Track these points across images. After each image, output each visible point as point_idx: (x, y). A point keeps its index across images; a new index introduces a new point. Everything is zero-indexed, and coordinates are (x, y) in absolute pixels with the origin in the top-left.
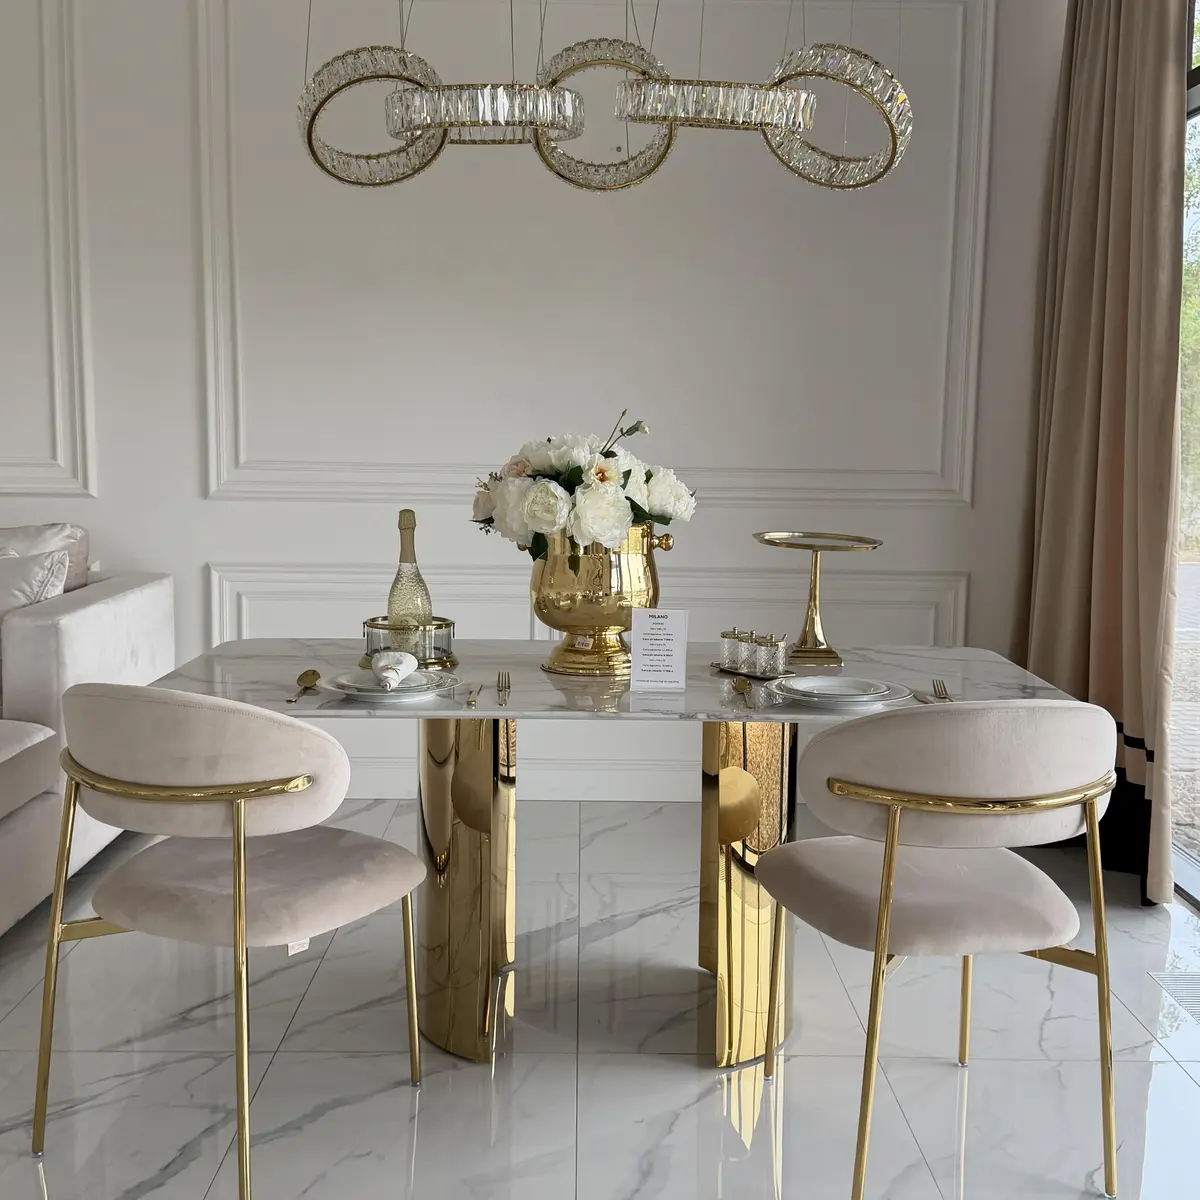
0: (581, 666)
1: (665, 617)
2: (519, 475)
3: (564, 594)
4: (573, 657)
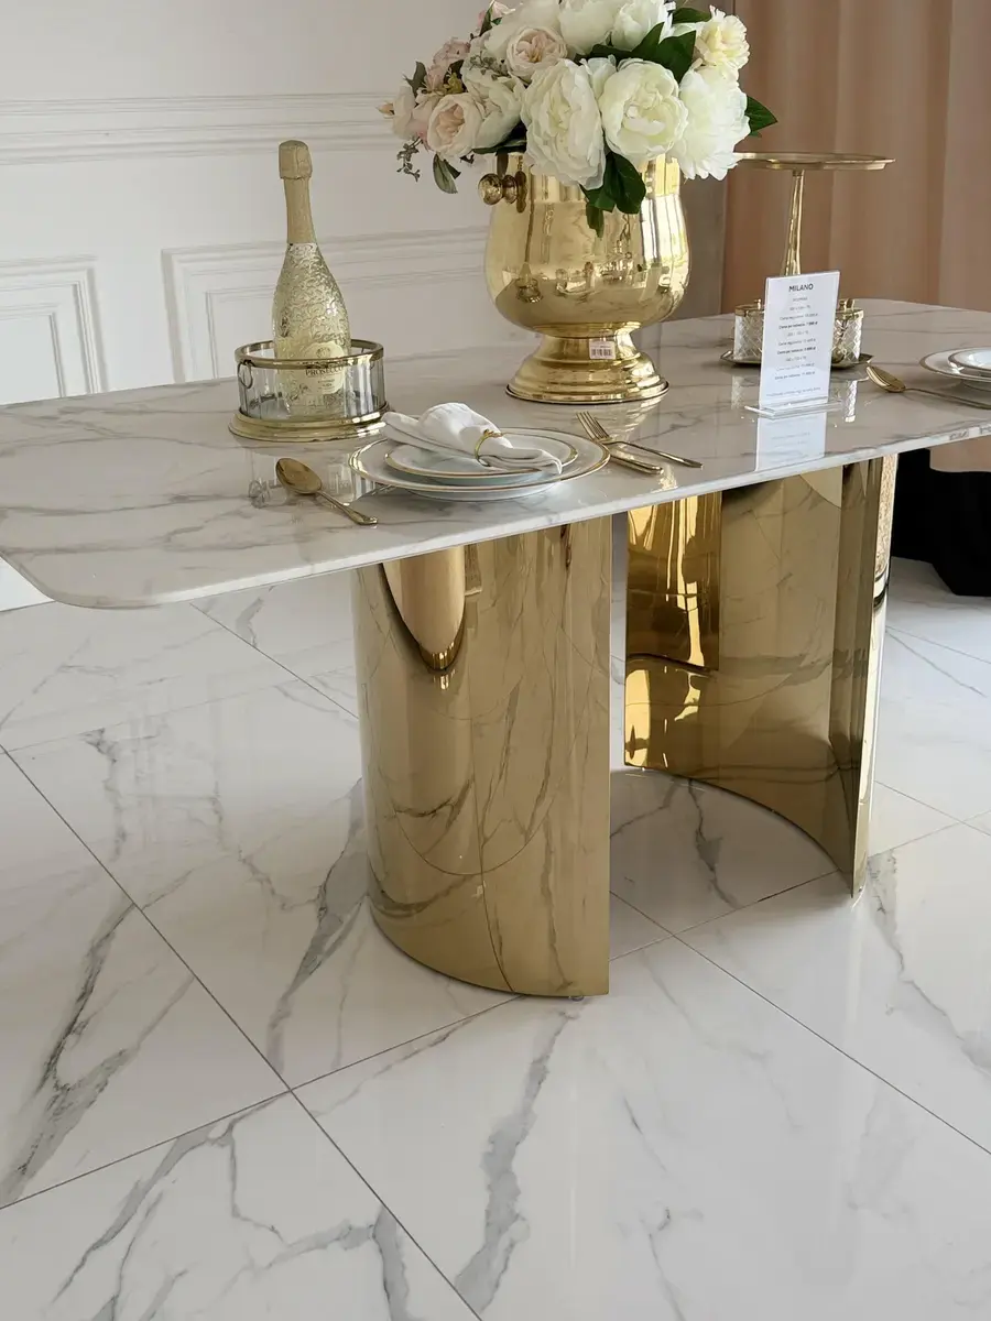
0: (591, 389)
1: (810, 287)
3: (571, 271)
4: (568, 376)
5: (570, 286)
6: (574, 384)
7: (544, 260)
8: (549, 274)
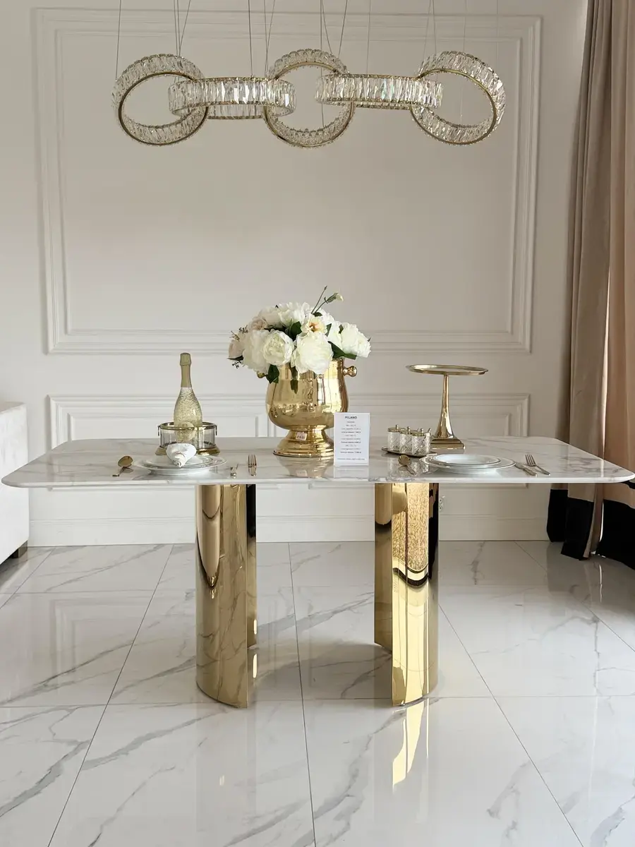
0: (300, 451)
1: (354, 417)
2: (259, 329)
3: (288, 405)
4: (294, 446)
5: (287, 411)
6: (295, 449)
7: (280, 400)
8: (281, 406)
